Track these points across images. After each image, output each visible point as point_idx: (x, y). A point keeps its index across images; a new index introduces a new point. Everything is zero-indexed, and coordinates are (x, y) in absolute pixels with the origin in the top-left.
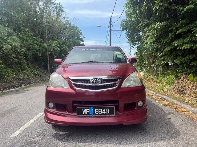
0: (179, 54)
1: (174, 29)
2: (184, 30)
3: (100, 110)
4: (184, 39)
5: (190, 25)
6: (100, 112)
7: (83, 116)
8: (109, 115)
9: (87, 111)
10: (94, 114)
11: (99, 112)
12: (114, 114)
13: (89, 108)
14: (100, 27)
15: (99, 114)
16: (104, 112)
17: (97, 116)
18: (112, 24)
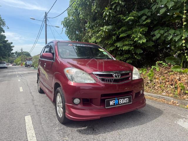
0: (118, 54)
1: (117, 33)
2: (125, 35)
3: (123, 100)
4: (123, 42)
5: (129, 32)
7: (110, 107)
8: (128, 104)
9: (113, 103)
10: (119, 104)
11: (122, 102)
12: (131, 102)
13: (115, 100)
14: (34, 19)
15: (122, 104)
16: (125, 101)
18: (48, 18)
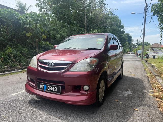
6: (51, 89)
7: (40, 90)
8: (56, 93)
9: (43, 87)
10: (47, 90)
12: (60, 93)
16: (53, 89)
17: (48, 91)
